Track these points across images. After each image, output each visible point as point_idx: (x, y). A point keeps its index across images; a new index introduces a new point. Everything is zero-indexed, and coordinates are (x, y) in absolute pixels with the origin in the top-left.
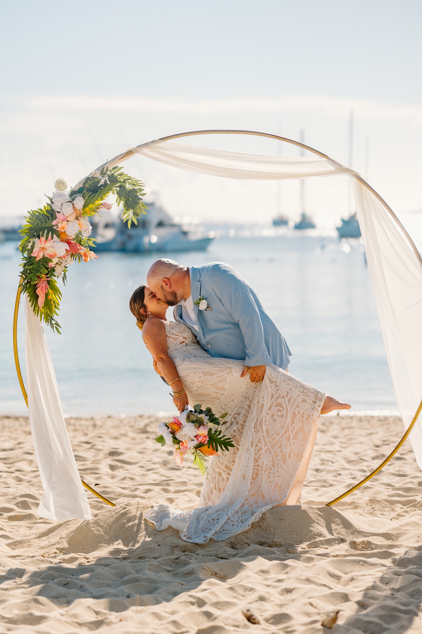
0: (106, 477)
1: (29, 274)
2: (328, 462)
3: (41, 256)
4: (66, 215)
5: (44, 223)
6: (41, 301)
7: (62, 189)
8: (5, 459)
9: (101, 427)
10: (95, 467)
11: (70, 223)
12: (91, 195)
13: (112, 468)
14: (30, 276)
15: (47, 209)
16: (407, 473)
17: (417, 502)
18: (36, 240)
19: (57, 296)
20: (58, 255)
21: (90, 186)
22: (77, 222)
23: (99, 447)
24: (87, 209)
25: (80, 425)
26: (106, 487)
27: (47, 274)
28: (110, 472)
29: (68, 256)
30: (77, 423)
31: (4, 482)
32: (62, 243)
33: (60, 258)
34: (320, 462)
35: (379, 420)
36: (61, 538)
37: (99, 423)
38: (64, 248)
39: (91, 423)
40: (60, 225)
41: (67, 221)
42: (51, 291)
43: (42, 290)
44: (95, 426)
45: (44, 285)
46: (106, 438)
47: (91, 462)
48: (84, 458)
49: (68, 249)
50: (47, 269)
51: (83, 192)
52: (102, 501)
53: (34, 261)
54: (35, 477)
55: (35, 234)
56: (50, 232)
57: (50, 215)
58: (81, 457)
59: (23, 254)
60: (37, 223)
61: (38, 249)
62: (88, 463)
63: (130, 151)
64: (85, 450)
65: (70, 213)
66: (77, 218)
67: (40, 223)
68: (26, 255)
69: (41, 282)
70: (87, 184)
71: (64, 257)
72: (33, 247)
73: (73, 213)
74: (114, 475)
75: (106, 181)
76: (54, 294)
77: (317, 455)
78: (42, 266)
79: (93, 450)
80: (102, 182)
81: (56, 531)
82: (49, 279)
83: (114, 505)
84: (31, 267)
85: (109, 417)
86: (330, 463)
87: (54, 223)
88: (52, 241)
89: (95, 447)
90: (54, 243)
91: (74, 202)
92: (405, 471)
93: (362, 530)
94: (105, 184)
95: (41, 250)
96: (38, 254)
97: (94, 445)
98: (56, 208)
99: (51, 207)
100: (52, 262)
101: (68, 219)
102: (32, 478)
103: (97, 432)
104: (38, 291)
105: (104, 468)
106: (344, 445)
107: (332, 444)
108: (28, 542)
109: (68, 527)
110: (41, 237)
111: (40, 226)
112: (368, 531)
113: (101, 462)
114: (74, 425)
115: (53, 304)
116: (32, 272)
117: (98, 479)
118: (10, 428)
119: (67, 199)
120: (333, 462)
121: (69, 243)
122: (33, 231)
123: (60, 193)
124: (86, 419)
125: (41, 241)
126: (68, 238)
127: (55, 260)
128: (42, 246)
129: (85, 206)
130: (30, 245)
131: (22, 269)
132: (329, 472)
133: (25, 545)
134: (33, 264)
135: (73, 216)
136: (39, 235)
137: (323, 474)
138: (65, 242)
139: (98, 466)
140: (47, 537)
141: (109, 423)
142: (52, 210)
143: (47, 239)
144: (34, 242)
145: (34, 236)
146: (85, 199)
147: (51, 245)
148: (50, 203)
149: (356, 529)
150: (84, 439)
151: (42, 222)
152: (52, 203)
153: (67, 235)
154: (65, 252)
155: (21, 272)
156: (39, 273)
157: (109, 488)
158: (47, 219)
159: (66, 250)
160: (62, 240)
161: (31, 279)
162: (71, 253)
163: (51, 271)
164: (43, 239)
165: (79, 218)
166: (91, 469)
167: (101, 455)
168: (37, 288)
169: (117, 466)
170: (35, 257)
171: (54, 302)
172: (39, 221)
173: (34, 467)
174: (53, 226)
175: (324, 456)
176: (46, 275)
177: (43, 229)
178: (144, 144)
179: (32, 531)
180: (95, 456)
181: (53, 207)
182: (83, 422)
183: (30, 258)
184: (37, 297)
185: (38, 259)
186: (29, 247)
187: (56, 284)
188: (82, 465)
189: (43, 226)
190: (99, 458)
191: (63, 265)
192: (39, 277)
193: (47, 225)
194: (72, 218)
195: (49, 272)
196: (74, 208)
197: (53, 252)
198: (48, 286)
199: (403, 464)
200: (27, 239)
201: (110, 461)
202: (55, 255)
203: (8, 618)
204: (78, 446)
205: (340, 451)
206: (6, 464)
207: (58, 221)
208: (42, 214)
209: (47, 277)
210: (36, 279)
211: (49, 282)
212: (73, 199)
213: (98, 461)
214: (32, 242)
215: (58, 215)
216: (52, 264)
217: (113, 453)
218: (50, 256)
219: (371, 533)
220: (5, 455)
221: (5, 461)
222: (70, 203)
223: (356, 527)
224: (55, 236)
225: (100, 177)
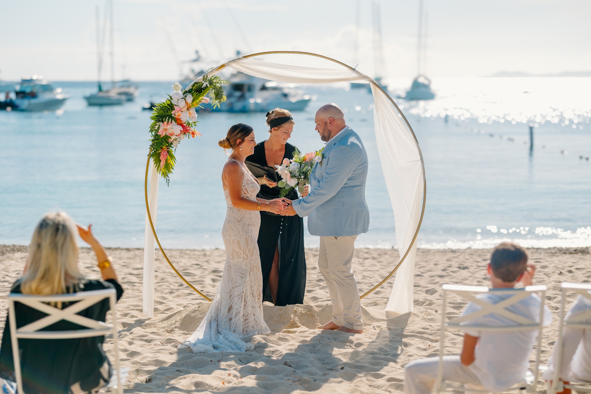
0: (208, 286)
1: (156, 146)
2: (367, 278)
3: (164, 134)
4: (181, 107)
5: (166, 112)
6: (162, 163)
7: (178, 90)
8: (137, 275)
9: (210, 256)
10: (201, 280)
11: (183, 113)
12: (198, 94)
13: (214, 280)
14: (156, 147)
15: (168, 103)
16: (421, 285)
17: (419, 302)
18: (161, 123)
19: (173, 161)
20: (175, 134)
21: (196, 88)
22: (188, 112)
23: (206, 267)
24: (194, 103)
25: (194, 255)
26: (208, 292)
27: (168, 147)
28: (212, 283)
29: (182, 134)
30: (192, 253)
31: (137, 289)
32: (178, 126)
33: (177, 135)
34: (362, 277)
35: (423, 252)
36: (176, 321)
37: (208, 253)
38: (180, 129)
39: (202, 253)
40: (177, 114)
41: (182, 111)
42: (170, 157)
43: (163, 157)
44: (205, 255)
45: (165, 154)
46: (211, 262)
47: (199, 277)
48: (194, 274)
49: (182, 130)
50: (168, 143)
51: (192, 92)
52: (204, 298)
53: (159, 138)
54: (159, 286)
55: (160, 119)
56: (170, 119)
57: (170, 107)
58: (192, 273)
59: (152, 133)
60: (161, 112)
61: (162, 130)
62: (196, 277)
63: (223, 65)
64: (195, 269)
65: (183, 106)
66: (188, 109)
67: (164, 112)
68: (153, 133)
69: (163, 152)
70: (194, 87)
71: (179, 135)
72: (159, 128)
73: (185, 106)
74: (214, 285)
75: (207, 85)
76: (172, 159)
77: (361, 273)
78: (164, 141)
79: (201, 270)
80: (204, 85)
81: (173, 318)
82: (169, 150)
83: (210, 300)
84: (156, 141)
85: (217, 249)
86: (369, 279)
87: (173, 112)
88: (171, 124)
89: (202, 267)
90: (173, 125)
91: (186, 98)
92: (419, 283)
93: (376, 317)
94: (207, 87)
95: (164, 130)
96: (162, 133)
97: (202, 266)
98: (174, 102)
99: (171, 102)
100: (171, 139)
101: (182, 110)
102: (157, 286)
103: (206, 259)
104: (161, 157)
105: (208, 281)
106: (383, 267)
107: (375, 265)
108: (154, 324)
109: (181, 315)
110: (164, 122)
111: (163, 114)
112: (380, 318)
113: (205, 277)
114: (189, 255)
115: (171, 166)
116: (157, 145)
117: (203, 287)
118: (140, 256)
119: (182, 96)
120: (371, 277)
121: (183, 126)
122: (159, 118)
123: (177, 92)
124: (199, 251)
125: (164, 124)
126: (182, 122)
127: (173, 138)
128: (165, 128)
129: (193, 101)
130: (156, 127)
131: (151, 143)
132: (366, 284)
133: (152, 326)
134: (158, 139)
135: (185, 108)
136: (163, 120)
137: (362, 285)
138: (180, 125)
139: (204, 279)
140: (167, 321)
141: (216, 253)
142: (171, 104)
143: (168, 122)
144: (159, 125)
145: (160, 121)
146: (194, 97)
147: (171, 127)
148: (170, 99)
149: (372, 317)
150: (195, 262)
151: (165, 112)
152: (171, 99)
153: (181, 121)
154: (180, 132)
155: (150, 145)
156: (162, 146)
157: (210, 293)
158: (168, 110)
159: (181, 130)
160: (178, 124)
161: (156, 149)
162: (184, 133)
163: (170, 145)
164: (166, 123)
165: (189, 109)
166: (198, 281)
167: (207, 272)
168: (160, 155)
169: (217, 279)
170: (160, 135)
171: (171, 165)
172: (163, 111)
173: (158, 280)
174: (172, 114)
175: (365, 274)
176: (166, 147)
177: (165, 116)
178: (233, 60)
179: (157, 318)
180: (202, 273)
181: (172, 102)
182: (196, 253)
183: (156, 135)
184: (160, 161)
185: (162, 136)
186: (156, 128)
187: (172, 152)
188: (192, 279)
189: (166, 114)
190: (205, 274)
191: (178, 140)
192: (162, 148)
193: (168, 114)
194: (185, 109)
195: (169, 145)
196: (186, 102)
197: (172, 132)
198: (168, 154)
199: (420, 279)
200: (155, 123)
201: (212, 276)
202: (174, 134)
203: (142, 363)
204: (190, 266)
205: (378, 271)
206: (138, 278)
207: (175, 111)
208: (164, 106)
209: (168, 149)
210: (160, 149)
211: (168, 152)
212: (186, 97)
213: (204, 276)
214: (158, 125)
215: (175, 107)
216: (170, 140)
217: (215, 271)
218: (170, 134)
219: (382, 319)
220: (138, 272)
221: (138, 276)
222: (184, 99)
223: (372, 315)
224: (173, 121)
225: (203, 82)
